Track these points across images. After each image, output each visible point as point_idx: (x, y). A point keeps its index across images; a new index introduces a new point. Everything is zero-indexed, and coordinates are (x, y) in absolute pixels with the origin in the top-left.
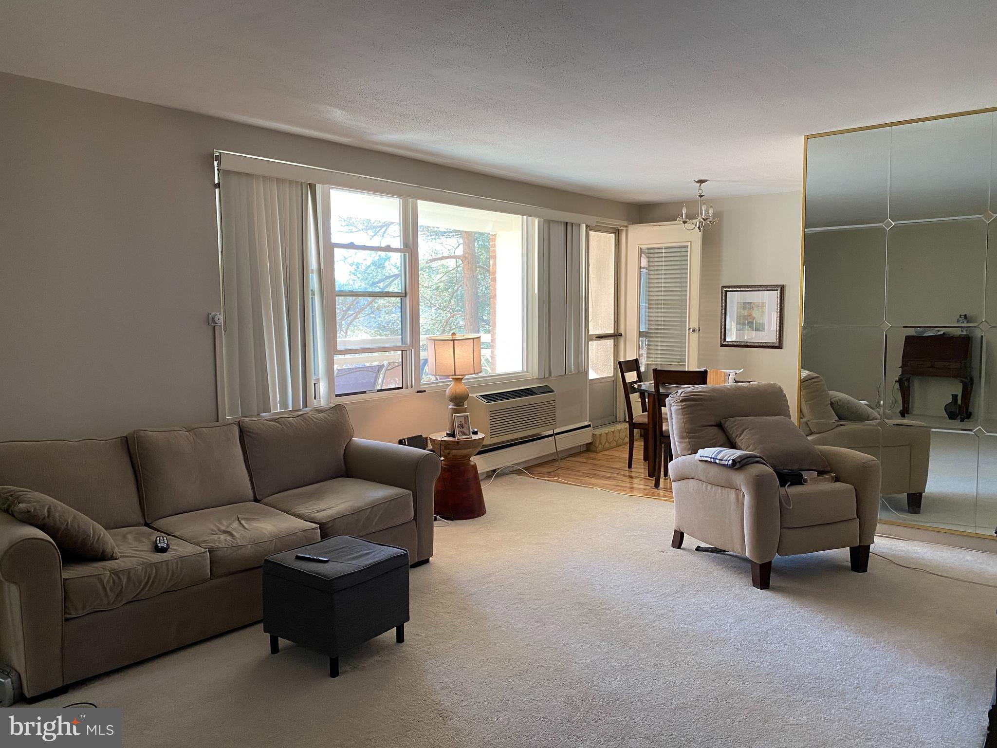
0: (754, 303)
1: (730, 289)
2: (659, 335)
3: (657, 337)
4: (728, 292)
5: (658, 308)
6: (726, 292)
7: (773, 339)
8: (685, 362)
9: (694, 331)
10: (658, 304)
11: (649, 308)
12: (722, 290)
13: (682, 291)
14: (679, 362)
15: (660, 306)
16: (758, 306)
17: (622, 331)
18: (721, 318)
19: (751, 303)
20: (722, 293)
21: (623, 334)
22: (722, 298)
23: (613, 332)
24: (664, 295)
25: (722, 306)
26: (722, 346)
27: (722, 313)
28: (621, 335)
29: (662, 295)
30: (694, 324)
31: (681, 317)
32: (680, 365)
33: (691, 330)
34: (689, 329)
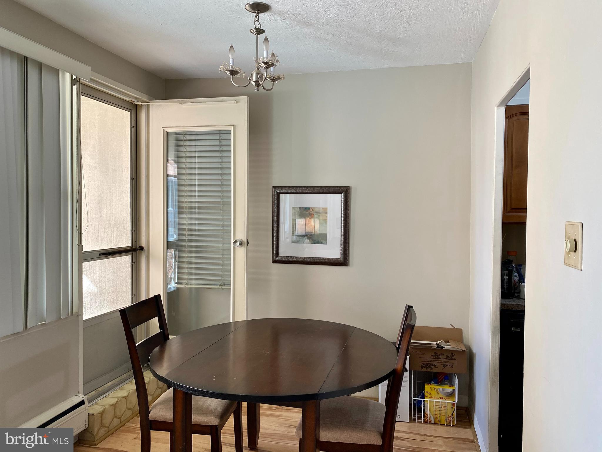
0: (313, 209)
1: (284, 191)
2: (194, 249)
3: (191, 252)
4: (281, 195)
5: (191, 213)
6: (278, 194)
7: (336, 253)
8: (230, 285)
9: (241, 244)
10: (191, 208)
11: (179, 212)
12: (273, 192)
13: (222, 191)
14: (221, 285)
15: (193, 210)
16: (318, 212)
17: (143, 243)
18: (273, 227)
19: (309, 208)
20: (273, 195)
21: (145, 247)
22: (273, 202)
23: (130, 245)
24: (199, 196)
25: (273, 212)
26: (275, 262)
27: (273, 220)
28: (142, 249)
29: (195, 196)
30: (241, 234)
31: (223, 225)
32: (223, 289)
33: (238, 244)
34: (235, 242)
